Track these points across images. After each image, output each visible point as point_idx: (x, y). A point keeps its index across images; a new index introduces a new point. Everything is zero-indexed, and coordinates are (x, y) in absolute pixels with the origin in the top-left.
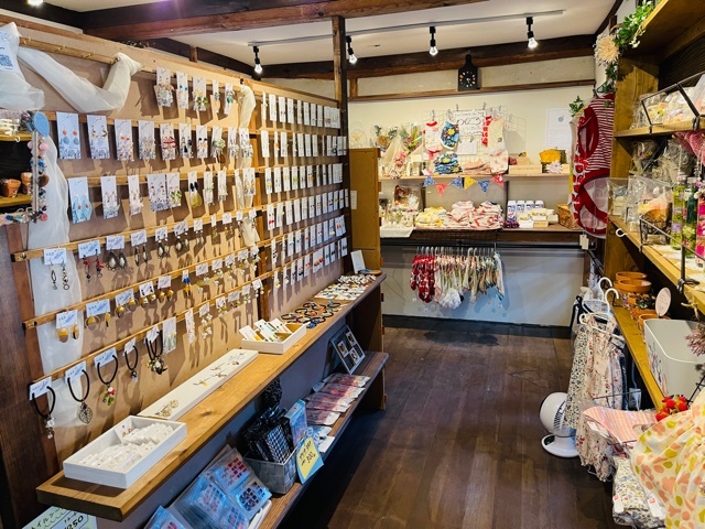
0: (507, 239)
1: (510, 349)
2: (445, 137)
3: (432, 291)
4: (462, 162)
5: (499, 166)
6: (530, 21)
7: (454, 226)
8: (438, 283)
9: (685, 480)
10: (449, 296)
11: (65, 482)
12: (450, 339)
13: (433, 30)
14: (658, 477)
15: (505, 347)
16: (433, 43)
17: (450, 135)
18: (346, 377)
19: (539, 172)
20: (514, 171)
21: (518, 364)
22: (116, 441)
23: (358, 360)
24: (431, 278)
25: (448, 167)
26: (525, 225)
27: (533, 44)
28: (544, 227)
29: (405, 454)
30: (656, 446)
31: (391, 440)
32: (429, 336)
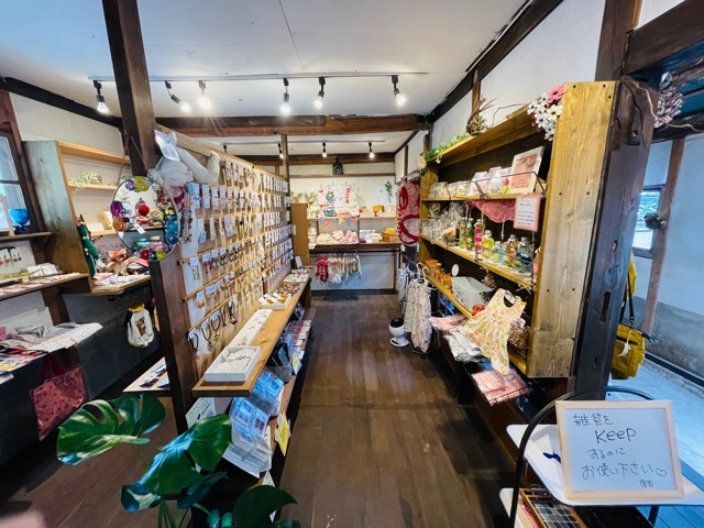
0: (361, 248)
1: (365, 301)
2: (327, 197)
3: (327, 276)
4: (337, 211)
5: (355, 213)
6: (370, 144)
7: (336, 243)
8: (330, 272)
9: (491, 335)
10: (336, 277)
11: (205, 384)
12: (336, 299)
13: (324, 145)
14: (477, 337)
15: (362, 300)
16: (324, 151)
17: (330, 198)
18: (298, 322)
19: (373, 216)
20: (362, 216)
21: (371, 309)
22: (224, 360)
23: (302, 313)
24: (326, 269)
25: (330, 213)
26: (369, 241)
27: (372, 156)
28: (377, 242)
29: (329, 357)
30: (474, 325)
31: (321, 351)
32: (325, 299)
